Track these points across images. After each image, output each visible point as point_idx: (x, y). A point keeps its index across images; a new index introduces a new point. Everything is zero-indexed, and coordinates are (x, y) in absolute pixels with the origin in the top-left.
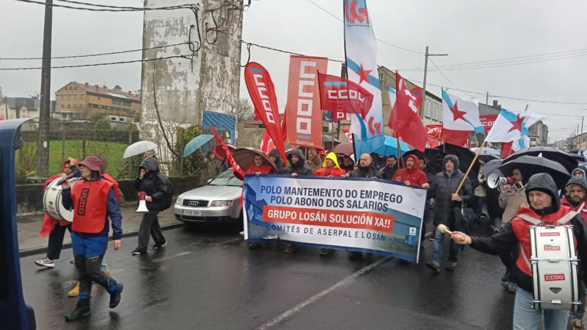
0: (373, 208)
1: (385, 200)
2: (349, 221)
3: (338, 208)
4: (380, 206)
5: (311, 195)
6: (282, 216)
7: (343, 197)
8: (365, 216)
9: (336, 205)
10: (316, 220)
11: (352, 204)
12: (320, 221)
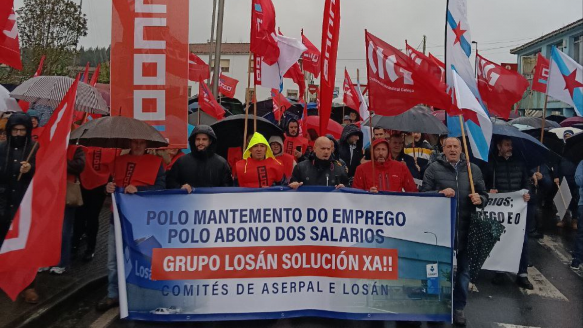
0: (357, 241)
1: (377, 223)
2: (316, 263)
3: (296, 243)
4: (369, 234)
5: (246, 222)
6: (192, 266)
7: (304, 222)
8: (344, 254)
9: (291, 236)
10: (257, 268)
11: (319, 232)
12: (264, 268)
